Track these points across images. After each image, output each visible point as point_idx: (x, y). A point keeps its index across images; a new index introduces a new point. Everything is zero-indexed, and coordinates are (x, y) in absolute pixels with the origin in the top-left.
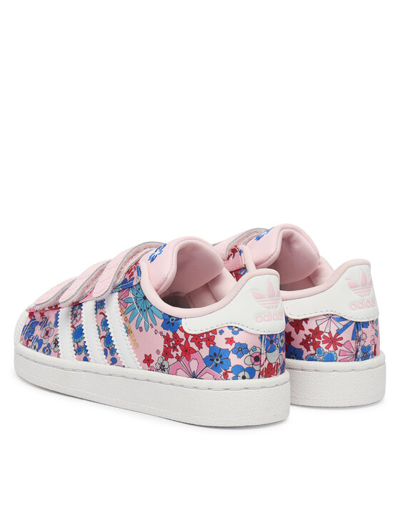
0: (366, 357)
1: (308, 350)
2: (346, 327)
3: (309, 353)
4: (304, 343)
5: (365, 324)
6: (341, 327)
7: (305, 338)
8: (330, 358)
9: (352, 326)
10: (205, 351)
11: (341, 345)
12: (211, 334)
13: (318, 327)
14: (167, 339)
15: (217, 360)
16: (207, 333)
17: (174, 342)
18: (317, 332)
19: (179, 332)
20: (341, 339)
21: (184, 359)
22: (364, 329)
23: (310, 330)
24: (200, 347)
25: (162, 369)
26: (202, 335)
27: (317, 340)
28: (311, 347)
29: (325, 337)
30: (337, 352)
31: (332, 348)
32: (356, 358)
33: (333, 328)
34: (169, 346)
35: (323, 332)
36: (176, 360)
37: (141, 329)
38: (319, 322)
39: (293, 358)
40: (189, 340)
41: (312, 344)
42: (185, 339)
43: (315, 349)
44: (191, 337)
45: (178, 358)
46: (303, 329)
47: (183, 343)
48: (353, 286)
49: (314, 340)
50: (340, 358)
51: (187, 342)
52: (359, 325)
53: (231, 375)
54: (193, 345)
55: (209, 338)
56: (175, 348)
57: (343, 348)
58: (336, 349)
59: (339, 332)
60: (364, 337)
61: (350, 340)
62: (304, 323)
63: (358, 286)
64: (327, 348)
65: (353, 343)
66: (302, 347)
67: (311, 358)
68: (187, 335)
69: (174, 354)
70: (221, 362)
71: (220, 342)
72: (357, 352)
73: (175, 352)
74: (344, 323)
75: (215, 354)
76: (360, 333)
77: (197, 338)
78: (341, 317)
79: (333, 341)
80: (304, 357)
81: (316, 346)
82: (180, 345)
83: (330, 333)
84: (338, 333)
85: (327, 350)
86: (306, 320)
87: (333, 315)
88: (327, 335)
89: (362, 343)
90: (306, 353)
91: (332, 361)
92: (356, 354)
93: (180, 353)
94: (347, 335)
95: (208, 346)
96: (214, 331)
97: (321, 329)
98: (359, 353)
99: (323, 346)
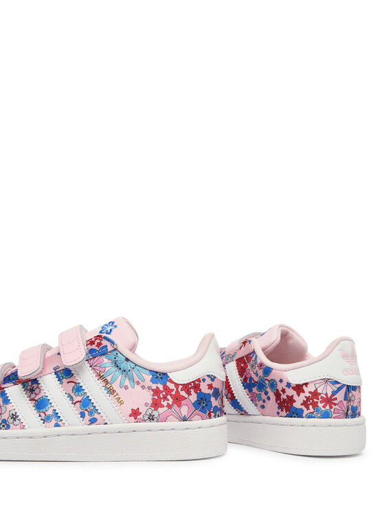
0: (354, 416)
1: (308, 409)
2: (339, 389)
3: (309, 411)
4: (305, 404)
5: (354, 388)
6: (335, 389)
7: (305, 399)
8: (326, 415)
9: (345, 389)
10: (194, 397)
11: (335, 404)
12: (197, 382)
13: (317, 389)
14: (156, 392)
15: (204, 403)
16: (194, 382)
17: (164, 393)
18: (315, 394)
19: (168, 384)
20: (336, 399)
21: (175, 406)
22: (353, 392)
23: (310, 392)
24: (189, 394)
25: (151, 418)
26: (190, 384)
27: (315, 400)
28: (311, 407)
29: (322, 397)
30: (332, 410)
31: (328, 407)
32: (347, 416)
33: (329, 390)
34: (159, 397)
35: (320, 394)
36: (167, 408)
37: (126, 388)
38: (317, 386)
39: (295, 417)
40: (179, 389)
41: (311, 404)
42: (175, 389)
43: (313, 408)
44: (180, 387)
45: (169, 406)
46: (304, 392)
47: (173, 393)
48: (345, 356)
49: (313, 400)
50: (334, 415)
51: (177, 391)
52: (350, 388)
53: (213, 414)
54: (183, 393)
55: (195, 385)
56: (165, 398)
57: (337, 407)
58: (331, 407)
59: (334, 393)
60: (353, 398)
61: (343, 400)
62: (304, 387)
63: (348, 356)
64: (324, 407)
65: (345, 402)
66: (303, 407)
67: (310, 416)
68: (177, 385)
69: (165, 403)
70: (206, 405)
71: (204, 388)
72: (348, 410)
73: (166, 402)
74: (338, 386)
75: (202, 399)
76: (350, 395)
77: (186, 387)
78: (336, 381)
79: (329, 401)
80: (304, 415)
81: (315, 405)
82: (171, 395)
83: (326, 394)
84: (333, 395)
85: (323, 409)
86: (306, 384)
87: (329, 379)
88: (324, 396)
89: (352, 403)
90: (306, 412)
91: (328, 417)
92: (347, 413)
93: (171, 402)
94: (340, 396)
95: (196, 393)
96: (199, 380)
97: (319, 391)
98: (349, 412)
99: (320, 405)
